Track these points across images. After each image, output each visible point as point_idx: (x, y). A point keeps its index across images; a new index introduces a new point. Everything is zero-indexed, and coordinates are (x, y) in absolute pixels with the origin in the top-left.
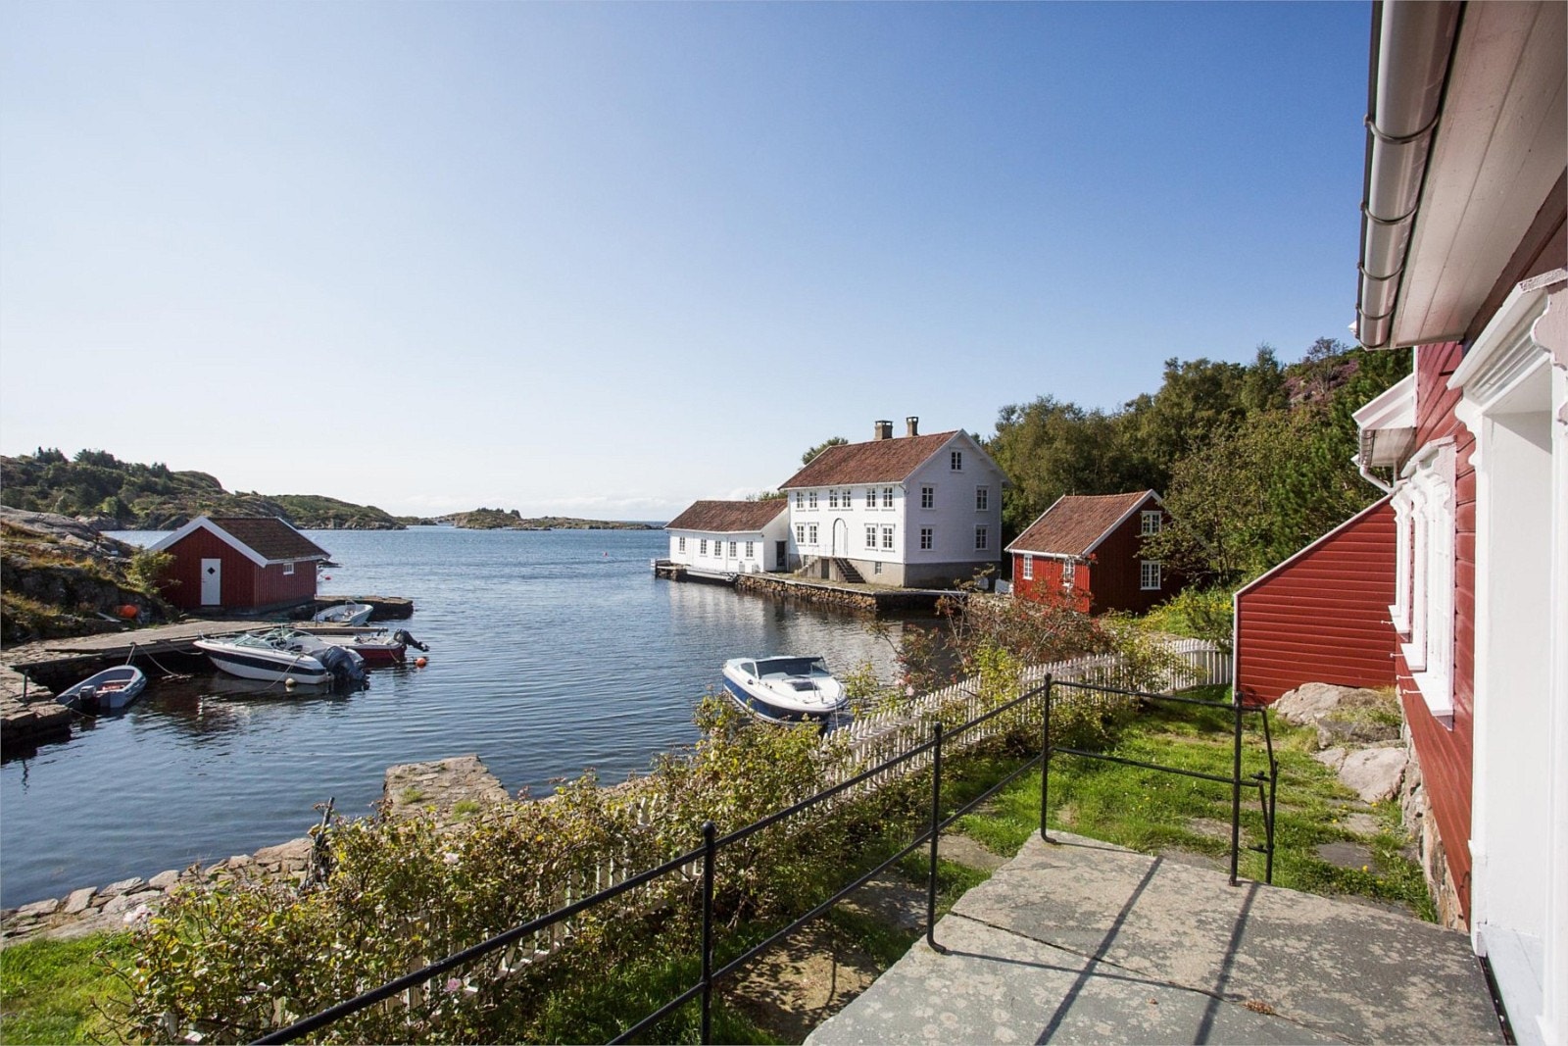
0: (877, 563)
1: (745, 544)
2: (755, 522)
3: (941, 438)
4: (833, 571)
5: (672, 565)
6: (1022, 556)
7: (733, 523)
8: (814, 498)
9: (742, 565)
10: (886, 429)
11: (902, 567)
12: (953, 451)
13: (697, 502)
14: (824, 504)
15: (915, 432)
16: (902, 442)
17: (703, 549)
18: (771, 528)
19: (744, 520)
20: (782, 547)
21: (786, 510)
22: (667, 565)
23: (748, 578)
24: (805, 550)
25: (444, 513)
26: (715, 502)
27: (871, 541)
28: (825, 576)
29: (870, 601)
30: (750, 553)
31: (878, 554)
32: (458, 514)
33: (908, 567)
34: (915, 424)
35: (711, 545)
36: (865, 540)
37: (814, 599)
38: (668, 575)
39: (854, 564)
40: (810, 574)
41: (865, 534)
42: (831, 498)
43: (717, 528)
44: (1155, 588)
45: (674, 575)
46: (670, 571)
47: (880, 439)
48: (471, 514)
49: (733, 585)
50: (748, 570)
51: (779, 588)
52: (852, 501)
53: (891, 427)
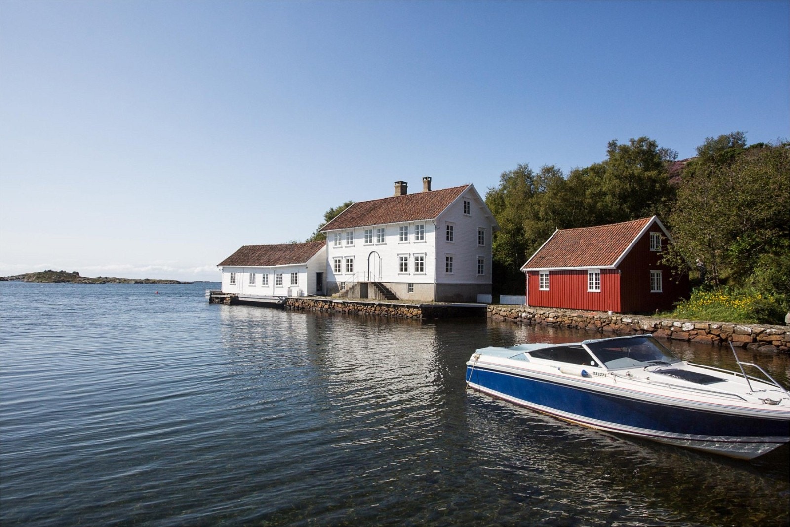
0: (409, 284)
1: (290, 275)
2: (299, 257)
3: (455, 191)
4: (372, 292)
5: (224, 294)
6: (537, 273)
7: (279, 259)
8: (350, 238)
9: (290, 291)
10: (403, 187)
11: (434, 286)
12: (465, 200)
13: (243, 247)
14: (359, 242)
15: (429, 188)
16: (420, 196)
17: (252, 281)
18: (312, 261)
19: (288, 257)
20: (320, 276)
21: (325, 248)
22: (219, 294)
23: (297, 300)
24: (342, 277)
25: (16, 274)
26: (259, 246)
27: (404, 267)
28: (365, 295)
29: (415, 311)
30: (294, 280)
31: (412, 276)
32: (27, 274)
33: (438, 285)
34: (429, 183)
35: (259, 277)
36: (398, 267)
37: (361, 313)
38: (222, 301)
39: (388, 286)
40: (350, 295)
41: (398, 262)
42: (367, 237)
43: (265, 264)
44: (658, 291)
45: (228, 301)
46: (224, 298)
47: (399, 194)
48: (39, 273)
49: (282, 306)
50: (295, 295)
51: (327, 306)
52: (387, 238)
53: (406, 187)
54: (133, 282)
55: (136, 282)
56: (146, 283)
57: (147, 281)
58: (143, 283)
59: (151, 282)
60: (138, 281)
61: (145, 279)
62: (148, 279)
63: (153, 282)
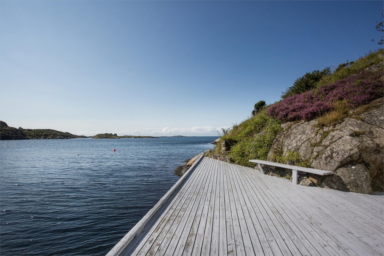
54: (134, 137)
55: (135, 137)
56: (139, 138)
57: (139, 137)
58: (137, 138)
59: (141, 137)
60: (136, 137)
61: (138, 136)
62: (140, 136)
63: (142, 137)
